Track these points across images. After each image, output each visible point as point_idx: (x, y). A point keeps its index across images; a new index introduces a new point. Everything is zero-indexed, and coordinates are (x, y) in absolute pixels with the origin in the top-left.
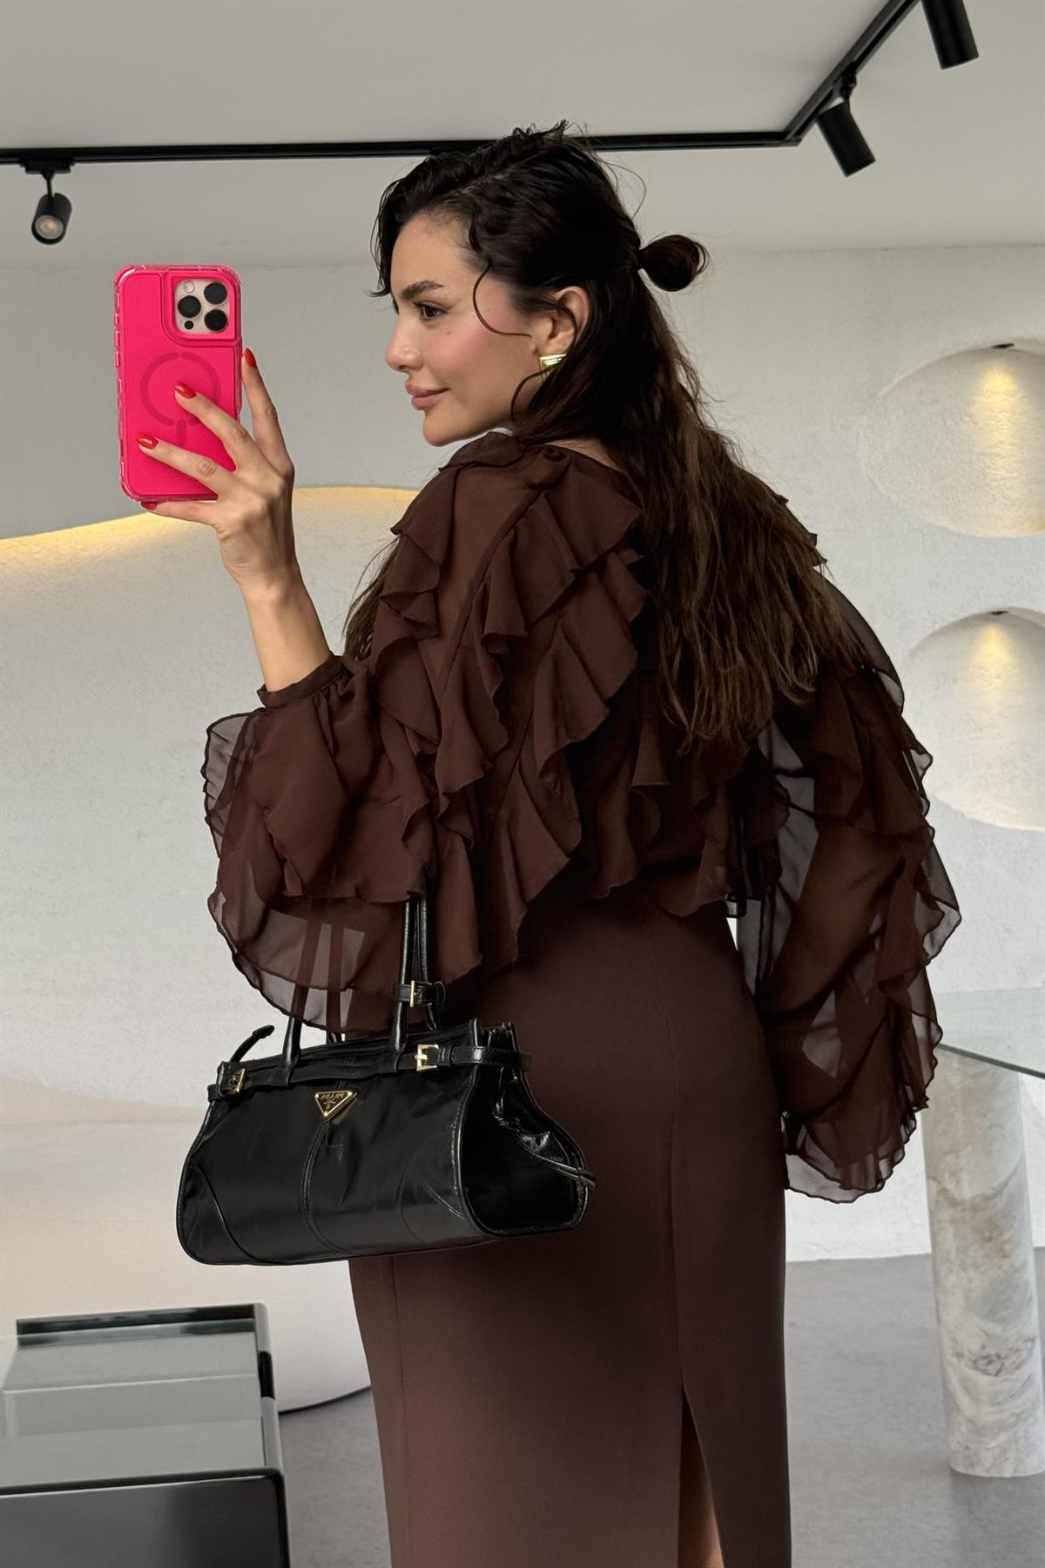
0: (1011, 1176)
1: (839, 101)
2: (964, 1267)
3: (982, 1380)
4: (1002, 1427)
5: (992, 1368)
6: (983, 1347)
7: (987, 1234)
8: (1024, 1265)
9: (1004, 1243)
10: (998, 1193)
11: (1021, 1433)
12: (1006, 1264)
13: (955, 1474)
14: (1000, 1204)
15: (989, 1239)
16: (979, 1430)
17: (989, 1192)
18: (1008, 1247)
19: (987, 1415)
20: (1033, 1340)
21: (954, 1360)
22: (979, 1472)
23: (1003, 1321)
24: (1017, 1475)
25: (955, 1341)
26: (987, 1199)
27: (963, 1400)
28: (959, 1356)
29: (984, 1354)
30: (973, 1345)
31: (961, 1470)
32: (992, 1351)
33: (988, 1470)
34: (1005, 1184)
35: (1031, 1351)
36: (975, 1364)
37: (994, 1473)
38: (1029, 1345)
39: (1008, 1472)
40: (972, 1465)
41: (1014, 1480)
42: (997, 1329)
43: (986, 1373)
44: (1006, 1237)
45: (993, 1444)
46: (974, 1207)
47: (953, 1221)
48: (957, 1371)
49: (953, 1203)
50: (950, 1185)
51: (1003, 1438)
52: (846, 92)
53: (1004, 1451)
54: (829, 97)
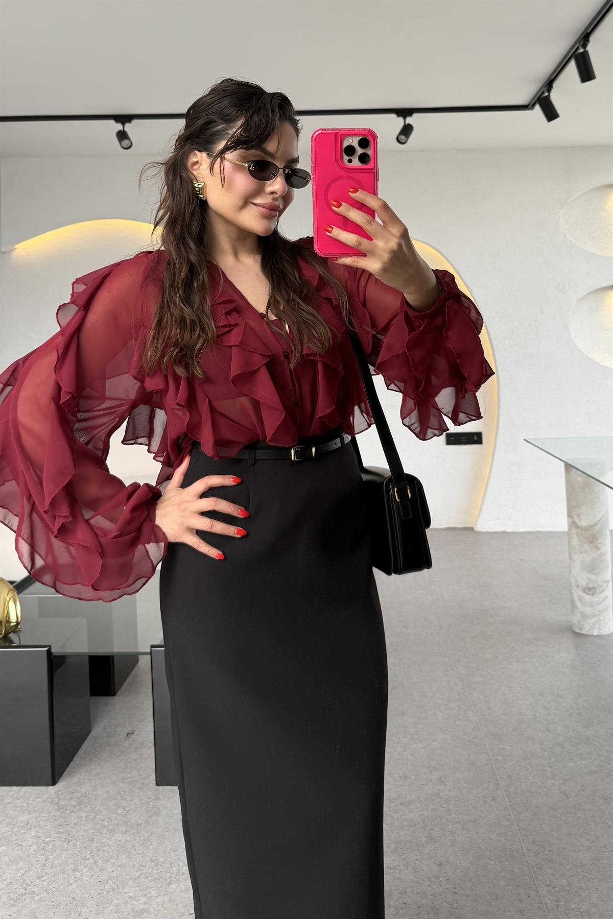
0: (601, 518)
1: (546, 94)
2: (581, 552)
3: (587, 597)
4: (594, 615)
5: (591, 593)
6: (587, 584)
7: (591, 540)
8: (606, 553)
9: (598, 543)
10: (596, 524)
11: (601, 618)
12: (598, 552)
13: (574, 633)
14: (597, 528)
15: (592, 542)
16: (584, 616)
17: (592, 523)
18: (599, 545)
19: (588, 610)
20: (608, 582)
21: (575, 588)
22: (584, 632)
23: (596, 574)
24: (599, 634)
25: (576, 581)
26: (592, 526)
27: (578, 603)
28: (578, 587)
29: (587, 587)
30: (583, 583)
31: (577, 630)
32: (591, 585)
33: (587, 632)
34: (599, 521)
35: (607, 586)
36: (584, 591)
37: (590, 633)
38: (607, 584)
39: (596, 633)
40: (581, 629)
41: (599, 636)
42: (593, 577)
43: (588, 594)
44: (599, 541)
45: (590, 622)
46: (586, 529)
47: (577, 534)
48: (577, 593)
49: (578, 527)
50: (576, 520)
51: (594, 620)
52: (549, 90)
53: (594, 625)
54: (543, 93)
